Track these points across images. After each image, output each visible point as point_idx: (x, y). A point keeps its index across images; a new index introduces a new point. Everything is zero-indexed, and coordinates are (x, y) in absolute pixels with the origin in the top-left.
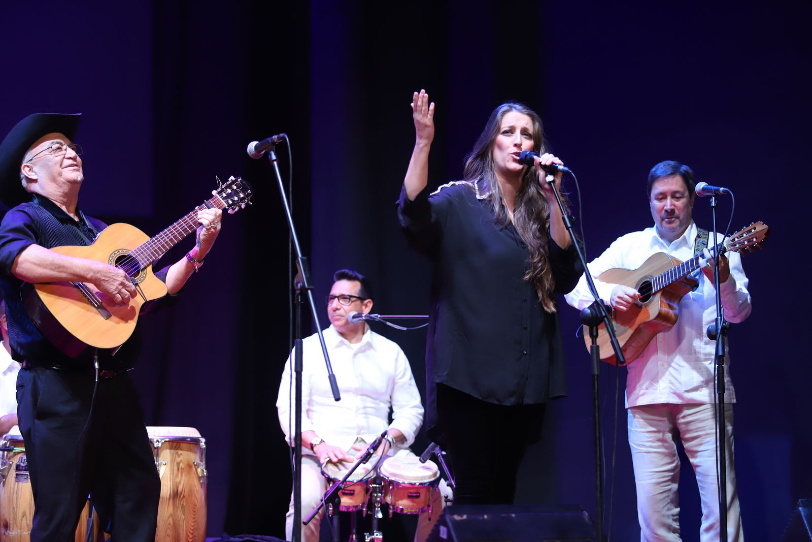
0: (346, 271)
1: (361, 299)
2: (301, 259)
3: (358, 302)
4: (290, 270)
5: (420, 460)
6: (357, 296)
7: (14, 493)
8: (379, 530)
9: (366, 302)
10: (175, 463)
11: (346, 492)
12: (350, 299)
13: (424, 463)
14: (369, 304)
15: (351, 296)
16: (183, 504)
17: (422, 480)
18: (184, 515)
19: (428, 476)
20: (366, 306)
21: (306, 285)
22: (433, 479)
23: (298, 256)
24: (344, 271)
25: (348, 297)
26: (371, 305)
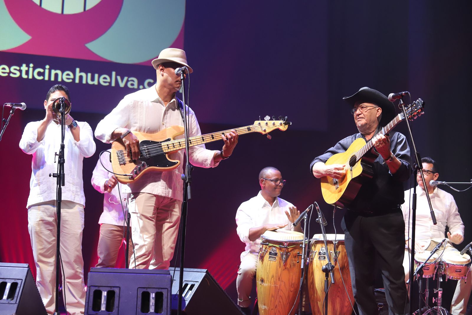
0: (426, 158)
1: (433, 172)
2: (417, 153)
3: (432, 174)
4: (417, 158)
5: (461, 253)
6: (431, 171)
7: (268, 265)
8: (441, 287)
9: (435, 174)
10: (344, 252)
11: (425, 268)
12: (427, 172)
13: (462, 255)
14: (437, 176)
15: (428, 171)
16: (347, 272)
17: (462, 263)
18: (347, 278)
19: (465, 261)
20: (436, 176)
21: (419, 166)
22: (467, 263)
23: (415, 152)
24: (425, 158)
25: (427, 171)
26: (438, 176)
